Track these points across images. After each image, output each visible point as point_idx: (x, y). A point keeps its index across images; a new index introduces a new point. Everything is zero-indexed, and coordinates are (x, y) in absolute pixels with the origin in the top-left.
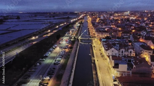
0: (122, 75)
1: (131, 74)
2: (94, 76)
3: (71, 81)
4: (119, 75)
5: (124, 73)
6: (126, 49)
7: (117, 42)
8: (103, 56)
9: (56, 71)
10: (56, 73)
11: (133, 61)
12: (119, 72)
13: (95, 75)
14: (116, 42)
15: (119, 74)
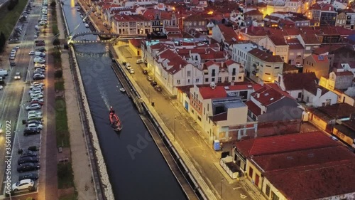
0: (235, 134)
1: (256, 131)
2: (163, 151)
3: (105, 179)
4: (227, 138)
5: (240, 130)
6: (220, 64)
7: (192, 47)
8: (160, 90)
9: (42, 154)
10: (44, 162)
11: (253, 94)
12: (227, 130)
13: (163, 148)
14: (188, 47)
15: (227, 134)
